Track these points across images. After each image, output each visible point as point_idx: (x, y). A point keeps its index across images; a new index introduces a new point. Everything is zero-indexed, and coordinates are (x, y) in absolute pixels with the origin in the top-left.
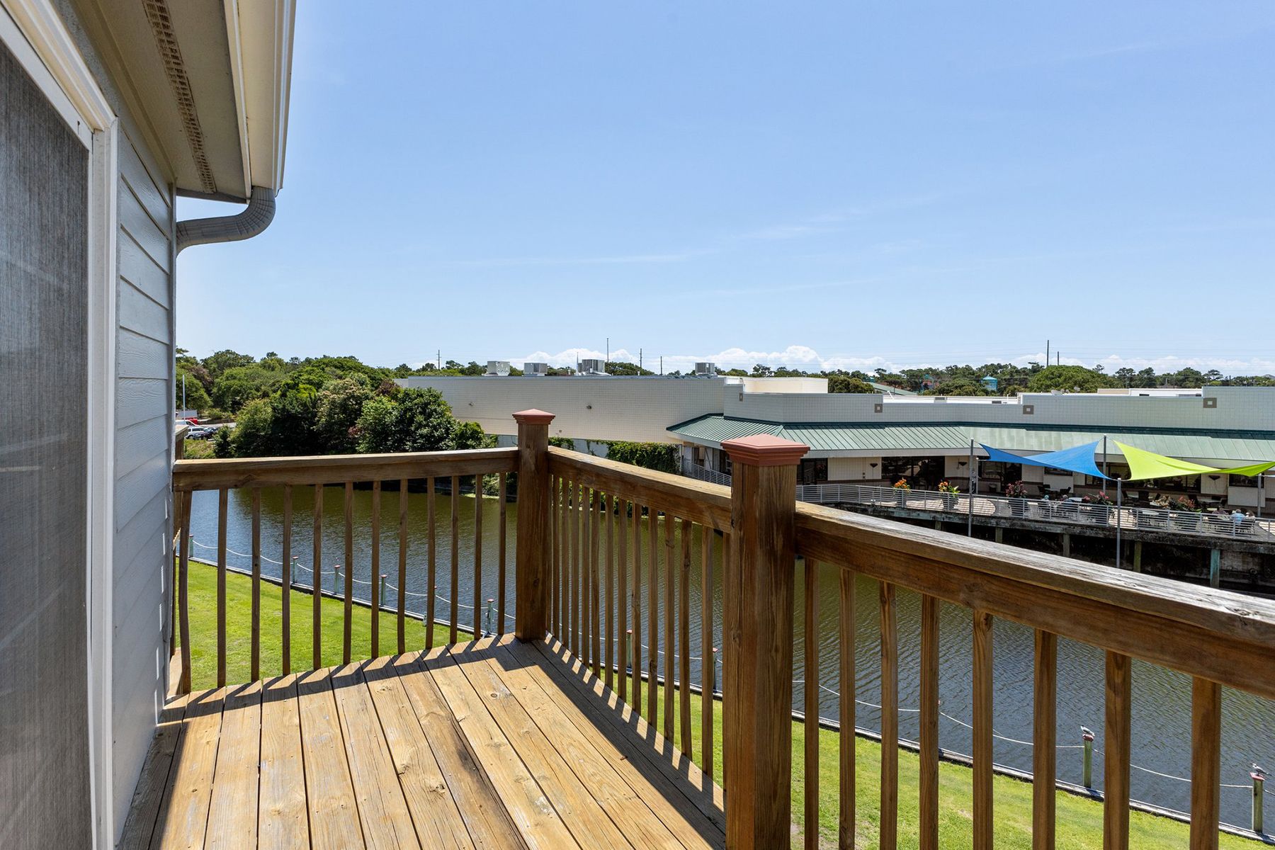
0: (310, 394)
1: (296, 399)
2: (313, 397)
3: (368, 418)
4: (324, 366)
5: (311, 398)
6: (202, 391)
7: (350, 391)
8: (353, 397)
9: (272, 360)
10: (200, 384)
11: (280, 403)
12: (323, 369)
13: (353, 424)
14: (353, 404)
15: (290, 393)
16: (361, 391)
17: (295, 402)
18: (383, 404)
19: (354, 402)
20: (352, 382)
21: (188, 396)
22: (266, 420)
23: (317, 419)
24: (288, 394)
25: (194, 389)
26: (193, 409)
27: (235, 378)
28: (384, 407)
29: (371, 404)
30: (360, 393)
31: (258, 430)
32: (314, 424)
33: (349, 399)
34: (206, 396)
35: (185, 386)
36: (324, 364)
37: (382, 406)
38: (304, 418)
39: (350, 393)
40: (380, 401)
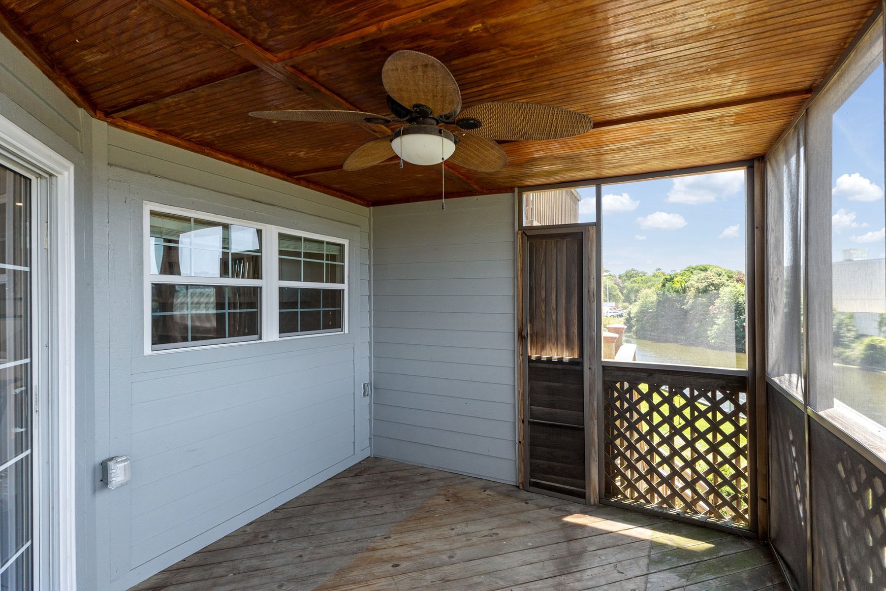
0: (681, 284)
1: (672, 288)
2: (683, 286)
3: (724, 298)
4: (693, 270)
5: (682, 287)
6: (618, 291)
7: (711, 280)
8: (712, 284)
9: (659, 273)
10: (617, 287)
11: (661, 290)
12: (692, 272)
13: (713, 304)
14: (712, 290)
15: (668, 285)
16: (719, 280)
17: (671, 290)
18: (736, 288)
19: (713, 288)
20: (712, 274)
21: (610, 294)
22: (652, 303)
23: (686, 301)
24: (666, 284)
25: (614, 290)
26: (613, 301)
27: (636, 282)
28: (738, 290)
29: (727, 289)
30: (718, 282)
31: (648, 309)
32: (684, 304)
33: (709, 286)
34: (620, 294)
35: (609, 288)
36: (692, 268)
37: (736, 290)
38: (677, 300)
39: (710, 282)
40: (734, 286)
